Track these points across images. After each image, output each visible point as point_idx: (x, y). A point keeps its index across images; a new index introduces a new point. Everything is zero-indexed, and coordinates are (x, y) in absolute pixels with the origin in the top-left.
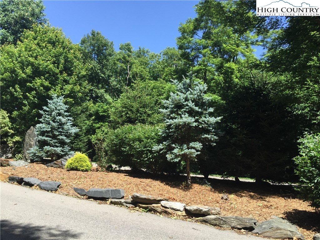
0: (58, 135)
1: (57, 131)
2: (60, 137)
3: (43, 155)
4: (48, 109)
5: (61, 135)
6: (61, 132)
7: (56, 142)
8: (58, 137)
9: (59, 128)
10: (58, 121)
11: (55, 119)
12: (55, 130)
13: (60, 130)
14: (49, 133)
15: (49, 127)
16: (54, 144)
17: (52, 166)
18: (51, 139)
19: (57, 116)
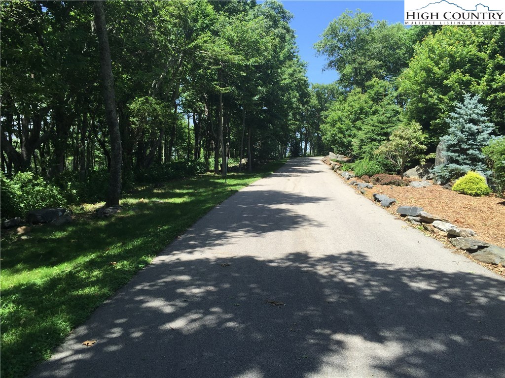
0: (468, 149)
1: (466, 143)
2: (470, 152)
3: (446, 175)
4: (456, 115)
5: (473, 149)
6: (472, 145)
7: (465, 159)
8: (468, 152)
9: (468, 139)
10: (467, 130)
11: (464, 127)
12: (463, 142)
13: (471, 142)
14: (456, 147)
15: (455, 139)
16: (462, 161)
17: (447, 188)
18: (457, 155)
19: (466, 124)
